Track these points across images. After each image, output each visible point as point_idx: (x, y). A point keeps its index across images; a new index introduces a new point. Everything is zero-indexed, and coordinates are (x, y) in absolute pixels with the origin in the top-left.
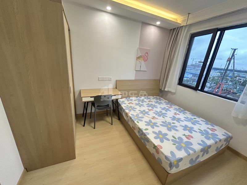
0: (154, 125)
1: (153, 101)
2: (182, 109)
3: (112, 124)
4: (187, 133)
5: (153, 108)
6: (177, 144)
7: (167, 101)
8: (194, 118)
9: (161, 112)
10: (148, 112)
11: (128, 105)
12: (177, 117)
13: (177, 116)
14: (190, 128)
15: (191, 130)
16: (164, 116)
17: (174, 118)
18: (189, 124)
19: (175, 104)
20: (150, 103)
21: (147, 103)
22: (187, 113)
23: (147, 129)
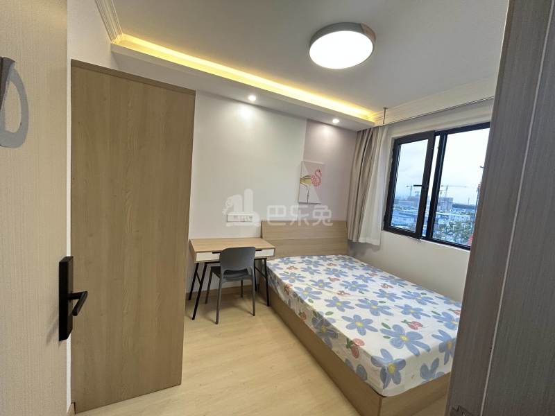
0: (344, 306)
1: (337, 263)
2: (396, 278)
3: (254, 315)
4: (410, 318)
5: (339, 277)
6: (392, 338)
7: (365, 264)
8: (422, 294)
9: (354, 283)
10: (330, 283)
11: (287, 271)
12: (388, 292)
13: (388, 290)
14: (414, 309)
15: (417, 313)
16: (363, 289)
17: (382, 294)
18: (414, 304)
19: (382, 270)
20: (332, 267)
21: (325, 268)
22: (406, 285)
23: (331, 313)
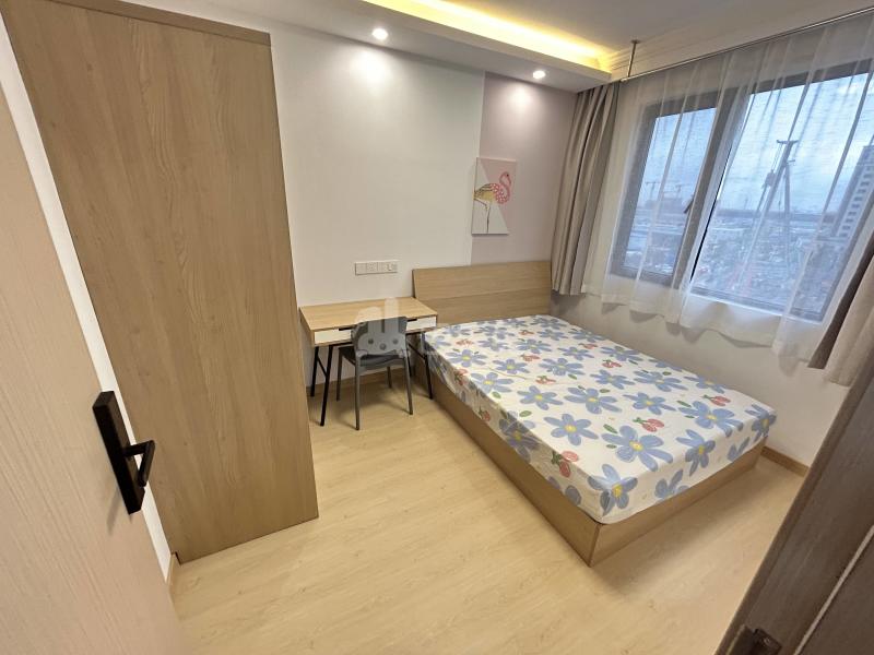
0: (547, 400)
1: (534, 328)
2: (626, 349)
3: (411, 413)
4: (646, 415)
5: (538, 353)
6: (618, 446)
7: (579, 329)
8: (664, 373)
9: (562, 361)
10: (524, 365)
11: (458, 347)
12: (613, 374)
13: (614, 371)
14: (654, 400)
15: (657, 404)
16: (573, 372)
17: (604, 378)
18: (652, 391)
19: (604, 337)
20: (527, 337)
21: (515, 339)
22: (641, 360)
23: (529, 413)
